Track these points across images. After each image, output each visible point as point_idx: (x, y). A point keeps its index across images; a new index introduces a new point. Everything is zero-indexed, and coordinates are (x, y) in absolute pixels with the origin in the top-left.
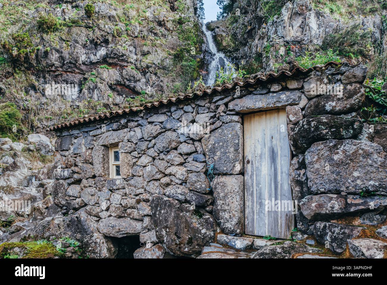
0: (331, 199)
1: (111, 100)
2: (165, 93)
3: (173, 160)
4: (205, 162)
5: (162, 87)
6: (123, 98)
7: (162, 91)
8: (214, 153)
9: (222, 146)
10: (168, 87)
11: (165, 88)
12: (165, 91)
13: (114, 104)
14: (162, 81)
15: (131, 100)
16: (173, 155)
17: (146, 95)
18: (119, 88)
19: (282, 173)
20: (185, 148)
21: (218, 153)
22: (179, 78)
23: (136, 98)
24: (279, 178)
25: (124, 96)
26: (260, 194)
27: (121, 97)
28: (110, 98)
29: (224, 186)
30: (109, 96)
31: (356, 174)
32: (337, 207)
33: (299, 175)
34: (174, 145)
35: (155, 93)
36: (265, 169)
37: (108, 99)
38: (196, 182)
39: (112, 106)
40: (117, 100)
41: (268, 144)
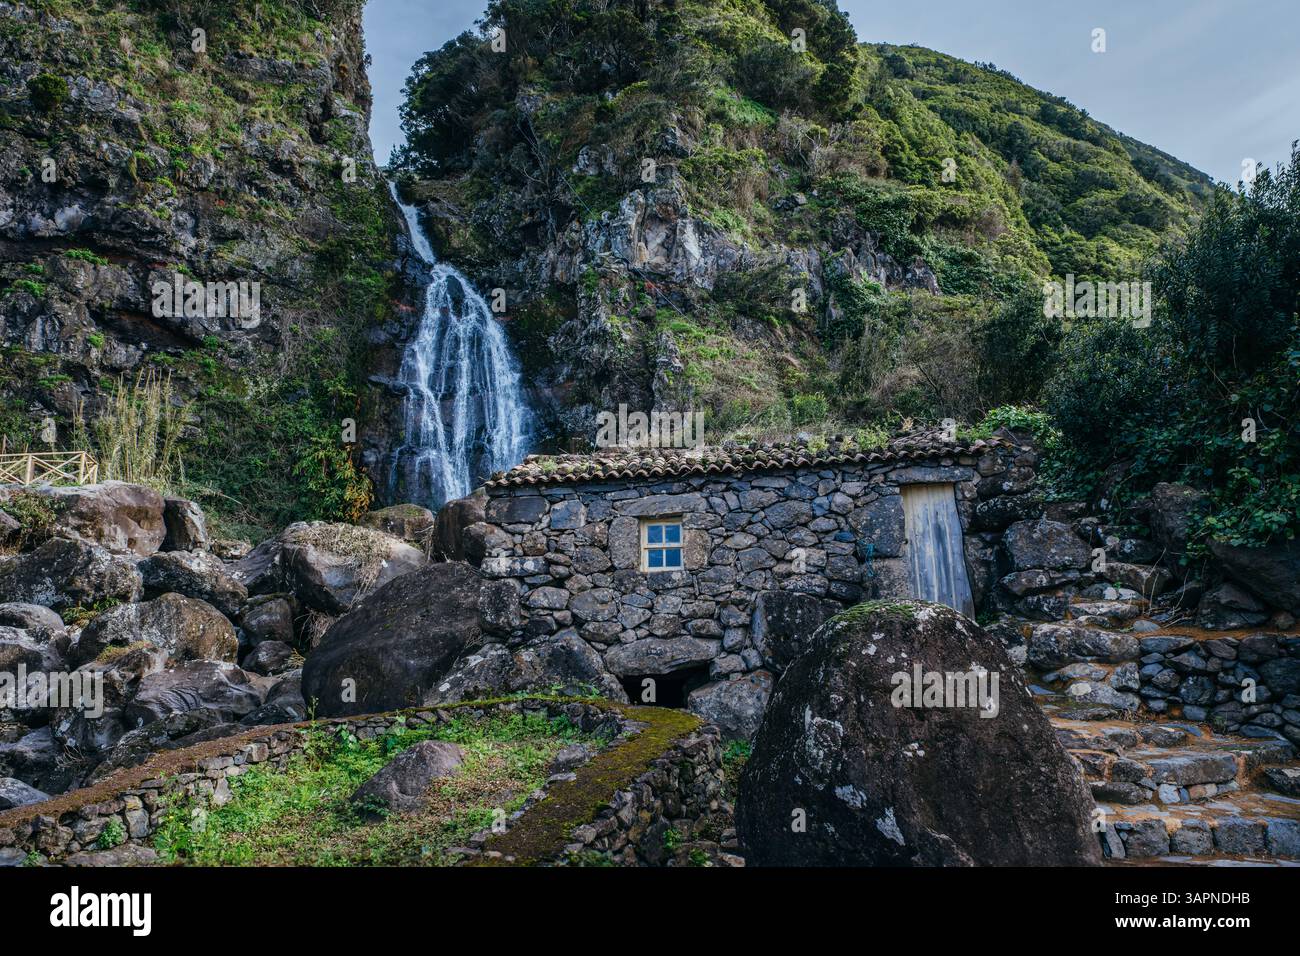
0: (1039, 574)
1: (95, 353)
2: (283, 349)
3: (803, 540)
4: (855, 542)
5: (275, 332)
6: (140, 353)
7: (277, 345)
8: (872, 532)
9: (883, 523)
10: (295, 334)
11: (286, 335)
12: (286, 344)
13: (103, 368)
14: (275, 317)
15: (171, 360)
16: (803, 533)
17: (220, 350)
18: (127, 321)
19: (953, 553)
20: (824, 524)
21: (878, 531)
22: (333, 316)
23: (187, 355)
24: (950, 560)
25: (144, 346)
26: (926, 580)
27: (132, 348)
28: (94, 350)
29: (889, 570)
30: (89, 341)
31: (1053, 551)
32: (1045, 581)
33: (985, 554)
34: (803, 519)
35: (250, 348)
36: (930, 550)
37: (87, 352)
38: (843, 569)
39: (97, 372)
40: (118, 357)
41: (932, 522)
